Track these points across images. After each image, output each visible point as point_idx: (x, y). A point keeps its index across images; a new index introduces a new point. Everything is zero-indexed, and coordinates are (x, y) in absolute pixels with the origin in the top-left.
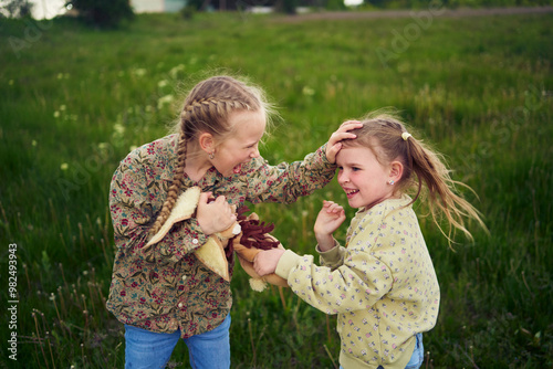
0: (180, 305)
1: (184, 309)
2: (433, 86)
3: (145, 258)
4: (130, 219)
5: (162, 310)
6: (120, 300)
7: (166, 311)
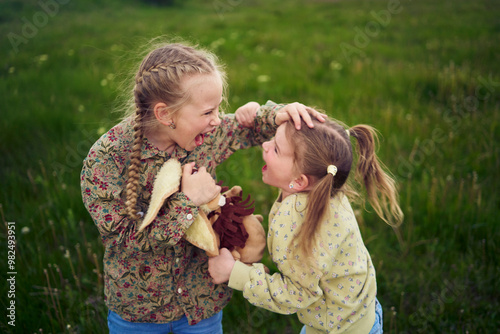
0: (180, 291)
1: (185, 294)
2: (459, 64)
3: (140, 248)
4: (113, 214)
5: (162, 301)
6: (119, 301)
7: (167, 301)
